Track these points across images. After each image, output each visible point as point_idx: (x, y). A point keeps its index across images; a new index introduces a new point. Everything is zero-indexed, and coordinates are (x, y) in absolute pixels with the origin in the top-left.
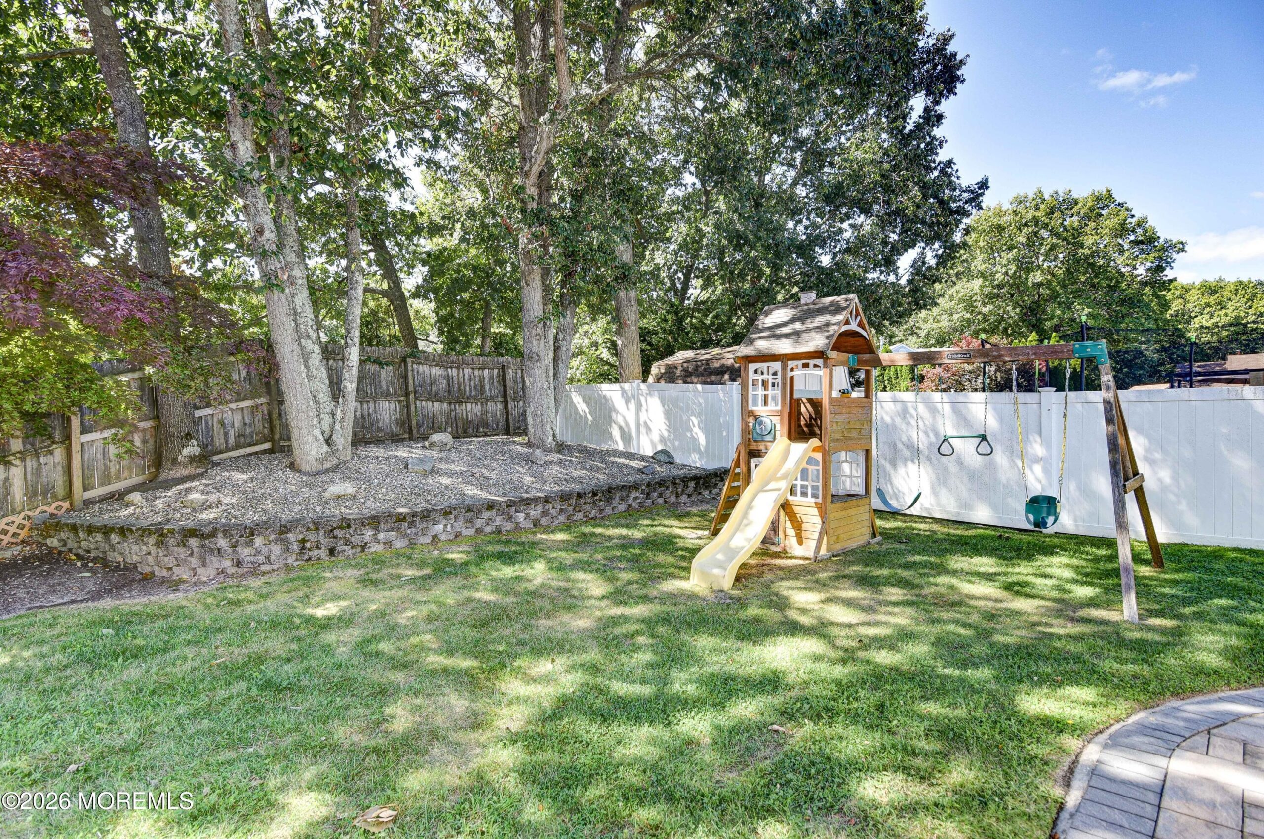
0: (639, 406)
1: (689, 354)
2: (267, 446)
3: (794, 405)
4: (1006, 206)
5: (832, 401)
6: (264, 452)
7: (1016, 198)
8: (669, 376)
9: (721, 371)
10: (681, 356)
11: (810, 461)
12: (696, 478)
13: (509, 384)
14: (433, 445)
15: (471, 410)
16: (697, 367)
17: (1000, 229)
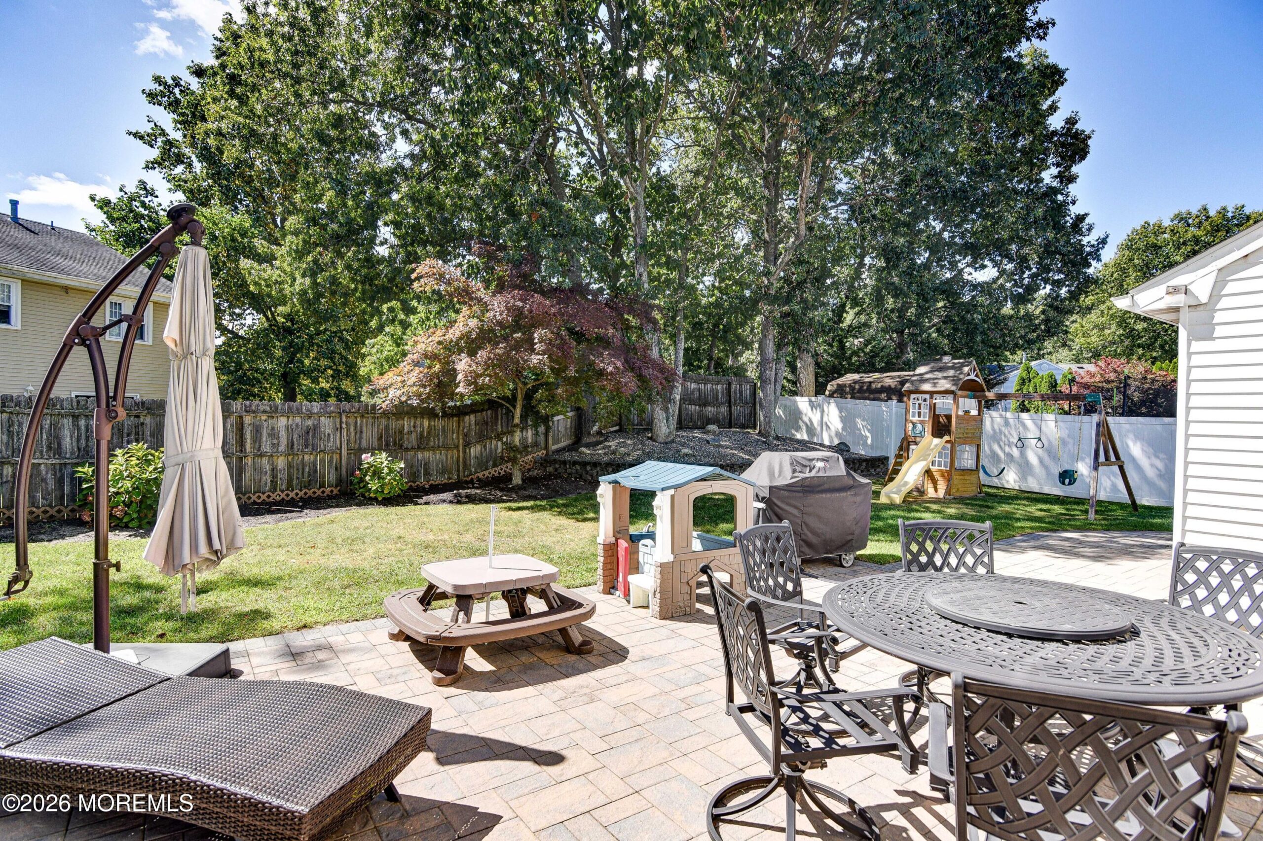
0: (822, 412)
1: (856, 376)
2: (617, 428)
3: (935, 417)
4: (1166, 223)
5: (958, 416)
6: (616, 431)
7: (1176, 216)
8: (840, 392)
9: (884, 389)
10: (850, 377)
11: (944, 448)
12: (866, 460)
13: (733, 395)
14: (709, 432)
15: (710, 410)
16: (861, 387)
17: (1156, 248)
